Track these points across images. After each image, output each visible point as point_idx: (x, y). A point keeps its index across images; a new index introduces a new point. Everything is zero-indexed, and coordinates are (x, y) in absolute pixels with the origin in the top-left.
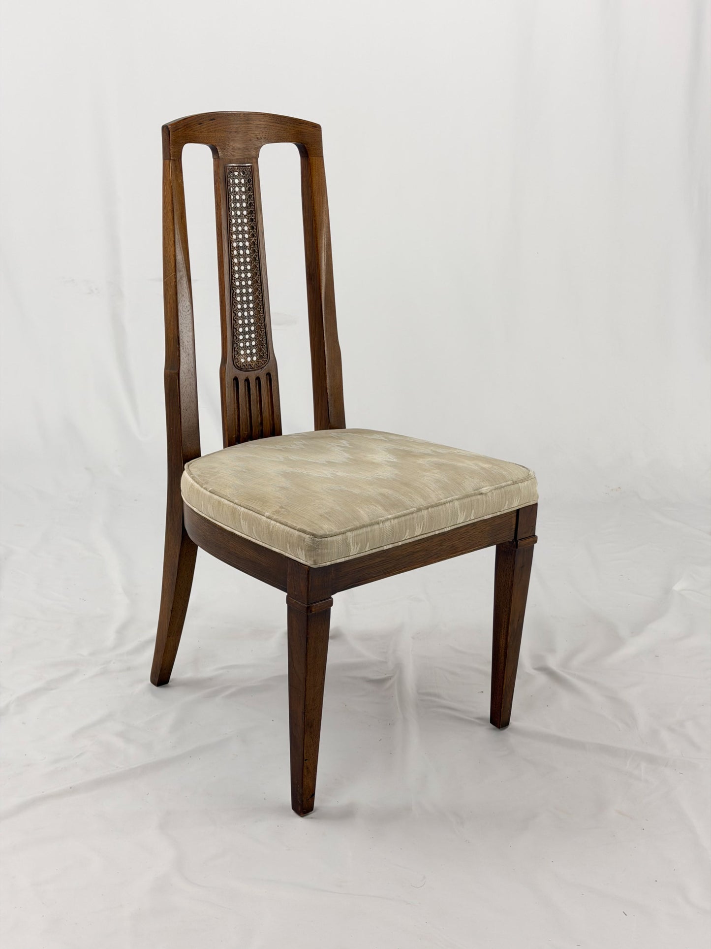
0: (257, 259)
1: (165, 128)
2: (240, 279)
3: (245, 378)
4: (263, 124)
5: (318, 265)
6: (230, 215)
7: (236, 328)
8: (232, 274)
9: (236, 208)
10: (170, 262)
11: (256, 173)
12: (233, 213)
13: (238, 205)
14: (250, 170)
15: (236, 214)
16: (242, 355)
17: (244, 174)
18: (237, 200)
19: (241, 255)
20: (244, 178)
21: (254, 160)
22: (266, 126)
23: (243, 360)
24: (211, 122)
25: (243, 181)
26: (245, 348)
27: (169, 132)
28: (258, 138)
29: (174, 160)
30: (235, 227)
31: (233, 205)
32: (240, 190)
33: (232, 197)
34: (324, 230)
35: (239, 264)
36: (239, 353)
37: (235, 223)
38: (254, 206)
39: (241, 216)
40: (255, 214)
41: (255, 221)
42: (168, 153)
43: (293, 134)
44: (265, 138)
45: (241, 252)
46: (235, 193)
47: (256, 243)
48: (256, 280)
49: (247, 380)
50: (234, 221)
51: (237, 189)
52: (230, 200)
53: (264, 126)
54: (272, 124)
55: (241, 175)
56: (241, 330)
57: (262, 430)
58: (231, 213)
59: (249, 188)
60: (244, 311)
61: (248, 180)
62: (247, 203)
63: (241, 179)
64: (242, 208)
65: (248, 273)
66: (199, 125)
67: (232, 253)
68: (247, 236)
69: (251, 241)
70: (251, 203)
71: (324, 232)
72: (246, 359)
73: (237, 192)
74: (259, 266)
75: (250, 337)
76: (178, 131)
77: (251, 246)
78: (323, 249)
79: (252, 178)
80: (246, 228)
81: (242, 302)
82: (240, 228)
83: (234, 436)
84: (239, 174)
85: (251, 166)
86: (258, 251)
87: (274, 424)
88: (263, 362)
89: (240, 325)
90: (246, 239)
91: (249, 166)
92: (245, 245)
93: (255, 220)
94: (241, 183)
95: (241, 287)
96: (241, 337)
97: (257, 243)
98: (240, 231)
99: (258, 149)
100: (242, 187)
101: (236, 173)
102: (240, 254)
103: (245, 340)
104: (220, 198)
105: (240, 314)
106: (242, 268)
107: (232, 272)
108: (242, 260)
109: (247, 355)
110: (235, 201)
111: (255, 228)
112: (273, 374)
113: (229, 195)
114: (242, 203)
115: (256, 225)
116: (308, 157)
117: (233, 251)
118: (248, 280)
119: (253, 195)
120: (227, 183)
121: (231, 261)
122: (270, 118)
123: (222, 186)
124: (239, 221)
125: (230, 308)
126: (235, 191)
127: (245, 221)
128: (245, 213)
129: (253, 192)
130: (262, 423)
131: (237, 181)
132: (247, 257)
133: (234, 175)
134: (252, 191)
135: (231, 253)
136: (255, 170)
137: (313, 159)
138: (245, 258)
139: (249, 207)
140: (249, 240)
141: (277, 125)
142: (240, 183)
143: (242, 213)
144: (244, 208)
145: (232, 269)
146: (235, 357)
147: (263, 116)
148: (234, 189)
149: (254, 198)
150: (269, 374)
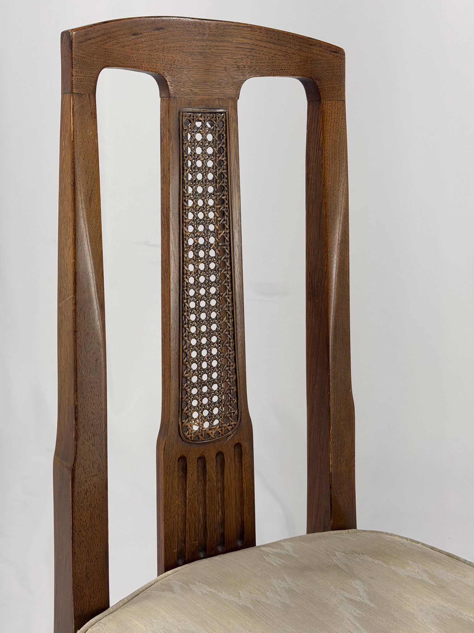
0: (228, 264)
1: (65, 35)
2: (197, 298)
3: (198, 456)
4: (248, 44)
5: (326, 275)
6: (184, 193)
7: (186, 378)
8: (183, 290)
9: (195, 182)
10: (67, 275)
11: (233, 125)
12: (190, 190)
13: (199, 177)
14: (224, 120)
15: (195, 192)
16: (195, 420)
17: (212, 125)
18: (199, 168)
19: (201, 259)
20: (212, 132)
21: (231, 103)
22: (253, 47)
23: (196, 428)
24: (157, 32)
25: (210, 137)
26: (200, 408)
27: (72, 43)
28: (238, 67)
29: (80, 95)
30: (193, 213)
31: (190, 177)
32: (204, 152)
33: (190, 163)
34: (339, 220)
35: (197, 273)
36: (189, 417)
37: (192, 207)
38: (227, 179)
39: (204, 195)
40: (228, 191)
41: (228, 204)
42: (69, 82)
43: (297, 63)
44: (250, 67)
45: (201, 254)
46: (195, 157)
47: (227, 238)
48: (224, 297)
49: (202, 459)
50: (190, 203)
51: (199, 151)
52: (185, 168)
53: (249, 47)
54: (263, 44)
55: (206, 126)
56: (194, 379)
57: (223, 535)
58: (187, 190)
59: (219, 149)
60: (202, 349)
61: (219, 136)
62: (214, 174)
63: (207, 133)
64: (205, 183)
65: (211, 286)
66: (134, 37)
67: (186, 255)
68: (212, 227)
69: (219, 236)
70: (222, 173)
71: (338, 222)
72: (201, 426)
73: (198, 156)
74: (231, 275)
75: (210, 389)
76: (90, 42)
77: (218, 243)
78: (336, 250)
79: (226, 134)
80: (211, 215)
81: (199, 335)
82: (201, 215)
83: (176, 551)
84: (204, 126)
85: (225, 113)
86: (230, 251)
87: (242, 522)
88: (229, 428)
89: (194, 371)
90: (211, 232)
91: (221, 113)
92: (208, 243)
93: (227, 202)
94: (206, 140)
95: (198, 310)
96: (194, 391)
97: (230, 239)
98: (200, 220)
99: (239, 86)
100: (207, 147)
101: (198, 124)
102: (198, 256)
103: (201, 395)
104: (169, 164)
105: (194, 354)
106: (202, 279)
107: (183, 287)
108: (202, 267)
109: (203, 419)
110: (195, 169)
111: (227, 214)
112: (245, 444)
113: (183, 160)
114: (207, 173)
115: (229, 209)
116: (320, 100)
117: (187, 252)
118: (211, 299)
119: (227, 160)
120: (181, 140)
121: (183, 268)
122: (261, 34)
123: (174, 143)
124: (200, 203)
125: (177, 345)
126: (195, 153)
127: (211, 202)
128: (211, 189)
129: (227, 156)
130: (223, 523)
131: (199, 137)
132: (210, 262)
133: (195, 126)
134: (224, 154)
135: (183, 256)
136: (231, 119)
137: (328, 105)
138: (207, 264)
139: (218, 181)
140: (215, 233)
141: (272, 46)
142: (204, 140)
143: (205, 190)
144: (209, 181)
145: (184, 281)
146: (182, 423)
147: (249, 29)
148: (193, 150)
149: (227, 165)
150: (238, 445)
